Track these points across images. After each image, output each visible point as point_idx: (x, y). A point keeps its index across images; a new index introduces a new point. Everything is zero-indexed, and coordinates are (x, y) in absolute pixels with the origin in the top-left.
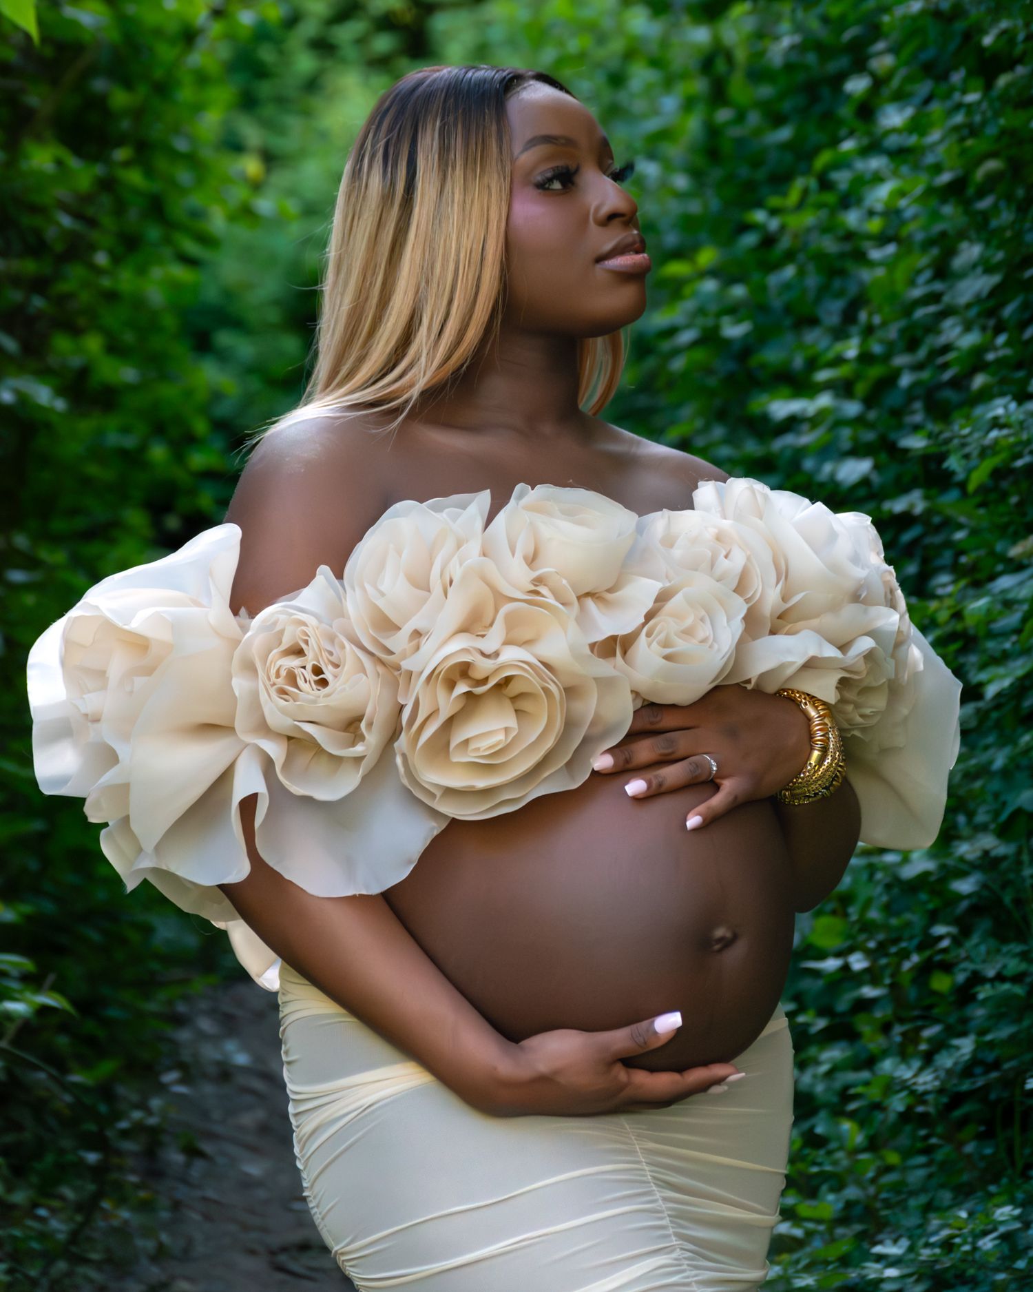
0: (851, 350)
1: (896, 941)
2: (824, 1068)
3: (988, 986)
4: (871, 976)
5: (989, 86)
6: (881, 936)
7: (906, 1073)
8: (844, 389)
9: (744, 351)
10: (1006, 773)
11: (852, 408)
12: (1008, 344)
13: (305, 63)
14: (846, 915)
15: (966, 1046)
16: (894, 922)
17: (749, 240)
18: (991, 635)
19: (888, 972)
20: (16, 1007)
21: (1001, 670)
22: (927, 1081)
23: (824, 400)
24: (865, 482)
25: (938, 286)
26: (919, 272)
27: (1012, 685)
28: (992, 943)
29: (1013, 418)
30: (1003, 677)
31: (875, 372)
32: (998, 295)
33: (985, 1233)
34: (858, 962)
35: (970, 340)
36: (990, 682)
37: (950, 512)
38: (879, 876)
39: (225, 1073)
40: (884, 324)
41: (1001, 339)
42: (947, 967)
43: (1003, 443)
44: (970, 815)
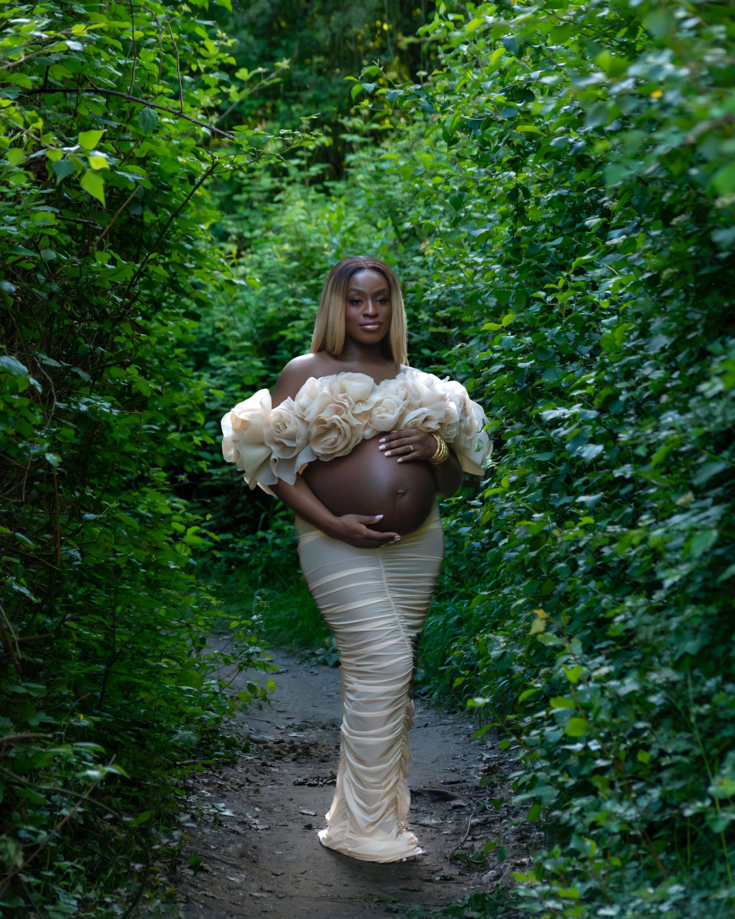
0: (590, 378)
1: (616, 733)
2: (577, 809)
3: (668, 758)
4: (602, 754)
5: (666, 224)
6: (607, 730)
7: (620, 809)
8: (587, 401)
9: (532, 376)
10: (678, 632)
11: (592, 414)
12: (679, 377)
13: (266, 182)
14: (587, 717)
15: (655, 793)
16: (615, 721)
17: (536, 308)
18: (668, 550)
19: (613, 751)
20: (94, 773)
21: (674, 571)
22: (631, 814)
23: (576, 409)
24: (600, 458)
25: (641, 342)
26: (631, 332)
27: (680, 580)
28: (671, 732)
29: (677, 424)
30: (675, 575)
31: (605, 392)
32: (675, 348)
33: (662, 902)
34: (594, 746)
35: (659, 374)
36: (667, 578)
37: (648, 477)
38: (607, 693)
39: (218, 821)
40: (611, 363)
41: (676, 375)
42: (647, 748)
43: (671, 438)
44: (660, 657)
